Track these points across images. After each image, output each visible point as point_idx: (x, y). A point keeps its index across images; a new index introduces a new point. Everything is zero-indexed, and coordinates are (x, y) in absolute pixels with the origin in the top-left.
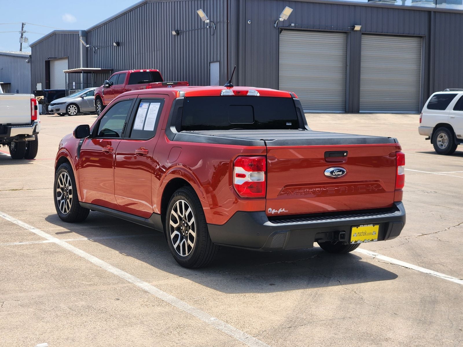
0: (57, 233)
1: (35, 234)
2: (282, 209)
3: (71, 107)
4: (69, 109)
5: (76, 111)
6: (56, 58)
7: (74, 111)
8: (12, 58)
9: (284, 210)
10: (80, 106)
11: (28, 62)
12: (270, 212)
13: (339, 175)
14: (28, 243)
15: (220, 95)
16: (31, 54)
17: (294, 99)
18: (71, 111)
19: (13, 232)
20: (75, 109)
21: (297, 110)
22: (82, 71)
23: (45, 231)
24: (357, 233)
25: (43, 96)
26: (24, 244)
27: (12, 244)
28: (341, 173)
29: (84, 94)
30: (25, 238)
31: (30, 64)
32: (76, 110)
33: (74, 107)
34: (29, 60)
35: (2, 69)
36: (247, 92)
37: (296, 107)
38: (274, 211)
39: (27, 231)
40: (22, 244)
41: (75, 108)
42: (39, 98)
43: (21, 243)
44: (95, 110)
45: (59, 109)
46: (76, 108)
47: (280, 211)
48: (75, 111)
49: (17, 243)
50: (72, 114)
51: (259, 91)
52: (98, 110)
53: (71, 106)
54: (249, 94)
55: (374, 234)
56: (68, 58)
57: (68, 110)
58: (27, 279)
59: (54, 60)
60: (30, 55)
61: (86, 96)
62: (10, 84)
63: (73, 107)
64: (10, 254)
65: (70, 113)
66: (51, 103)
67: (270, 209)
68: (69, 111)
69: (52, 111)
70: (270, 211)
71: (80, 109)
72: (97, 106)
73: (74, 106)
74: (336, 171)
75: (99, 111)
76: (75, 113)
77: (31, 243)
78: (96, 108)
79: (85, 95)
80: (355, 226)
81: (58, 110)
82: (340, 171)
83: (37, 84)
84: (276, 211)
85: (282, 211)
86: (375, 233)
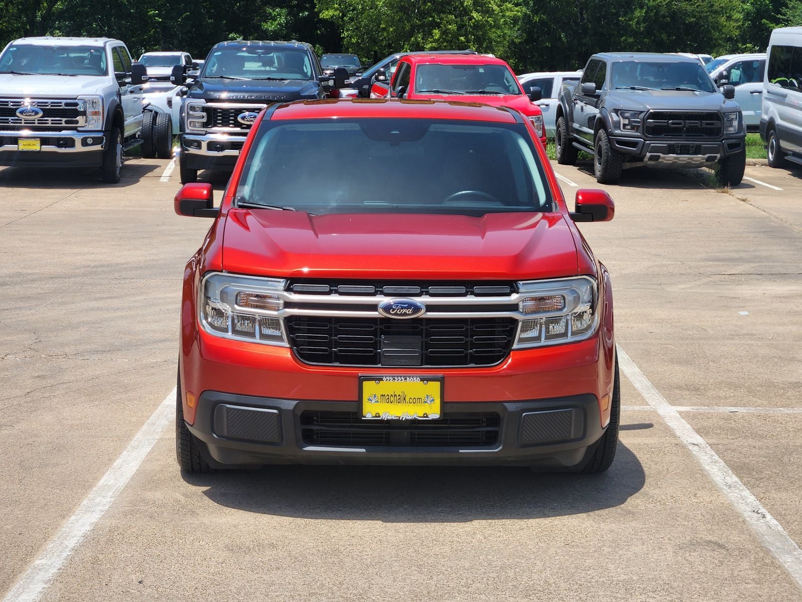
0: (650, 426)
1: (698, 431)
14: (722, 407)
19: (744, 441)
23: (674, 436)
26: (728, 408)
27: (752, 410)
30: (722, 423)
39: (711, 441)
40: (731, 408)
43: (734, 409)
49: (741, 410)
58: (740, 356)
64: (758, 391)
77: (716, 407)
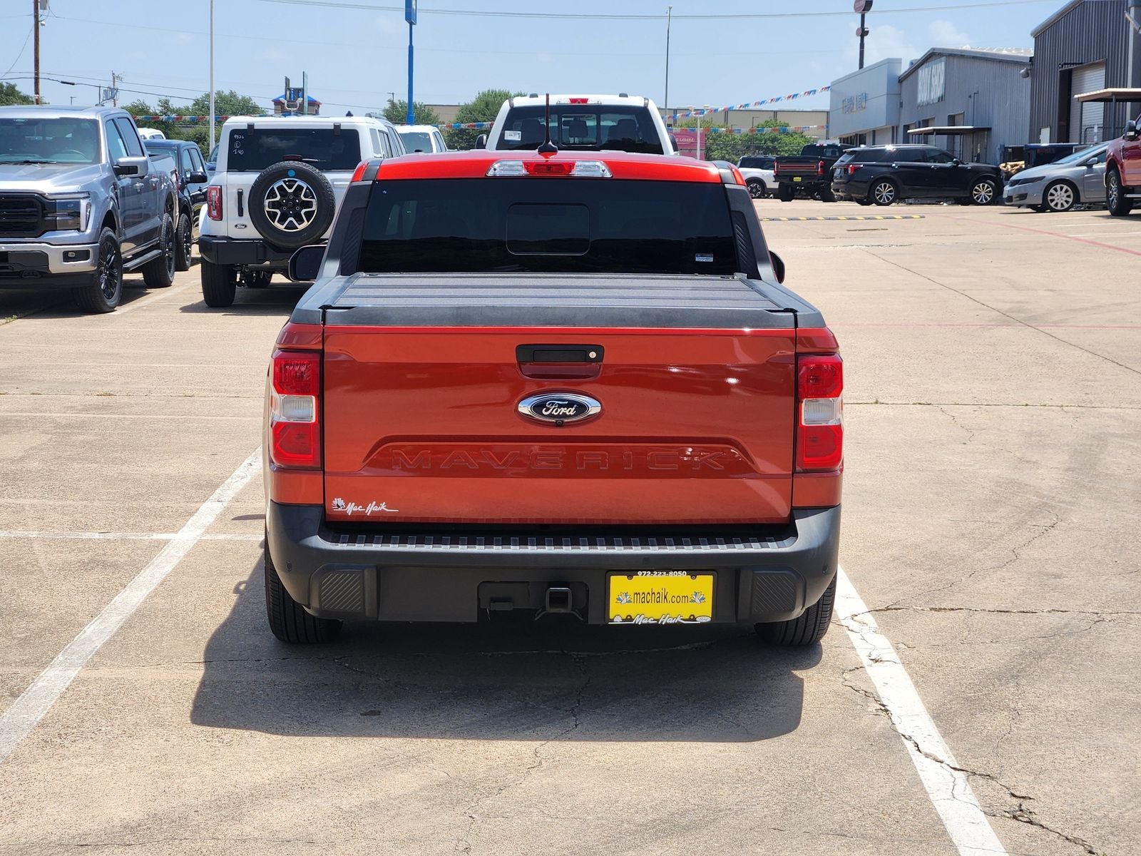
2: (378, 505)
3: (1056, 190)
4: (1052, 195)
5: (1071, 200)
6: (1082, 63)
7: (1065, 199)
8: (996, 67)
9: (383, 507)
10: (1080, 188)
11: (1026, 75)
12: (339, 509)
13: (564, 415)
15: (483, 176)
16: (1033, 56)
17: (727, 186)
18: (1056, 199)
20: (1068, 194)
21: (734, 219)
22: (1114, 97)
24: (631, 593)
25: (1023, 162)
28: (571, 411)
29: (1094, 156)
31: (1029, 80)
32: (1068, 196)
33: (1064, 190)
34: (1027, 70)
35: (978, 93)
36: (571, 166)
37: (732, 209)
38: (351, 508)
41: (1066, 191)
42: (1017, 165)
44: (1105, 199)
45: (1027, 194)
46: (1070, 192)
47: (372, 508)
48: (1068, 199)
50: (1059, 207)
51: (611, 165)
52: (1111, 199)
53: (1058, 187)
54: (576, 173)
55: (697, 601)
56: (1105, 64)
57: (1050, 198)
59: (1080, 68)
60: (1030, 58)
61: (1098, 162)
62: (989, 129)
63: (1062, 188)
65: (1052, 204)
66: (1011, 179)
67: (339, 501)
68: (1052, 201)
69: (1010, 199)
70: (339, 507)
71: (1081, 194)
72: (1109, 188)
73: (1065, 187)
74: (553, 404)
75: (1113, 200)
76: (1066, 206)
78: (1108, 193)
79: (1096, 158)
80: (619, 572)
81: (1023, 197)
82: (568, 406)
83: (1042, 130)
84: (360, 509)
85: (376, 509)
86: (703, 599)
